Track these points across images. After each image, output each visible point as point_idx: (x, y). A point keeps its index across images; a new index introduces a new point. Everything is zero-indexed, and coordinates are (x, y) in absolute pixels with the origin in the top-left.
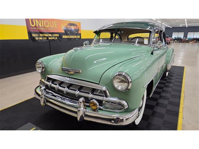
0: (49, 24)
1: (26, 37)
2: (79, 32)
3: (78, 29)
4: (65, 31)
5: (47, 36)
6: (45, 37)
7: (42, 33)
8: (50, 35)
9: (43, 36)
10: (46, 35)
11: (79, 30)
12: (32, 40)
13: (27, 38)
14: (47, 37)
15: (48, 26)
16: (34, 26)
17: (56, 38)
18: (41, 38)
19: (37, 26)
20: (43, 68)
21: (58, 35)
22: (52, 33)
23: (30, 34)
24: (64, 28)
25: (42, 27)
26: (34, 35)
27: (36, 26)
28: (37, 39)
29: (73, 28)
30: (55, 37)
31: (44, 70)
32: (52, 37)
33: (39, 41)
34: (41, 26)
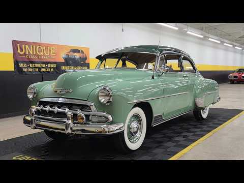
0: (43, 50)
1: (11, 68)
2: (87, 62)
3: (85, 57)
4: (66, 59)
5: (40, 66)
6: (36, 68)
7: (32, 62)
8: (44, 65)
9: (34, 66)
10: (38, 65)
11: (86, 59)
12: (19, 72)
13: (13, 69)
14: (40, 69)
15: (42, 54)
16: (22, 53)
17: (52, 70)
18: (30, 70)
19: (27, 53)
20: (35, 93)
21: (55, 66)
22: (47, 63)
23: (16, 63)
24: (64, 56)
25: (33, 55)
26: (21, 65)
27: (25, 54)
28: (25, 70)
29: (77, 56)
30: (50, 68)
31: (35, 95)
32: (47, 67)
33: (27, 73)
34: (32, 53)
